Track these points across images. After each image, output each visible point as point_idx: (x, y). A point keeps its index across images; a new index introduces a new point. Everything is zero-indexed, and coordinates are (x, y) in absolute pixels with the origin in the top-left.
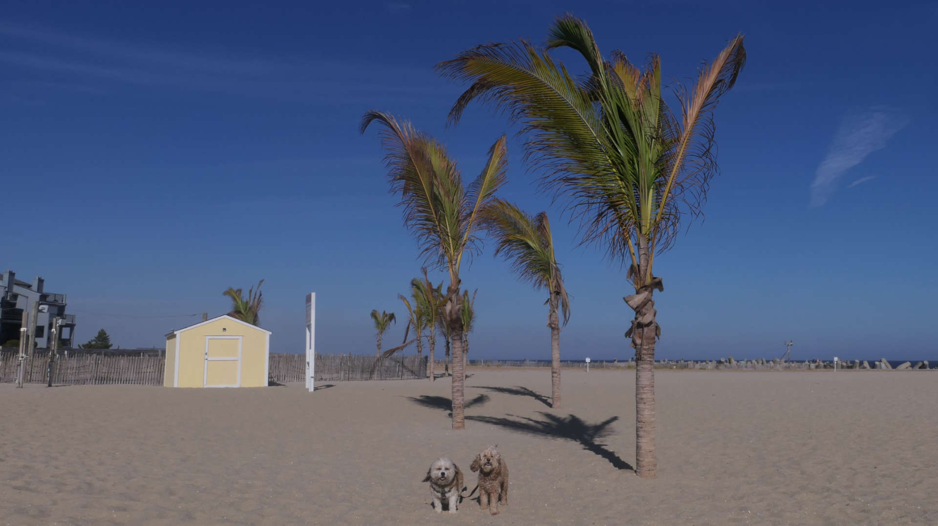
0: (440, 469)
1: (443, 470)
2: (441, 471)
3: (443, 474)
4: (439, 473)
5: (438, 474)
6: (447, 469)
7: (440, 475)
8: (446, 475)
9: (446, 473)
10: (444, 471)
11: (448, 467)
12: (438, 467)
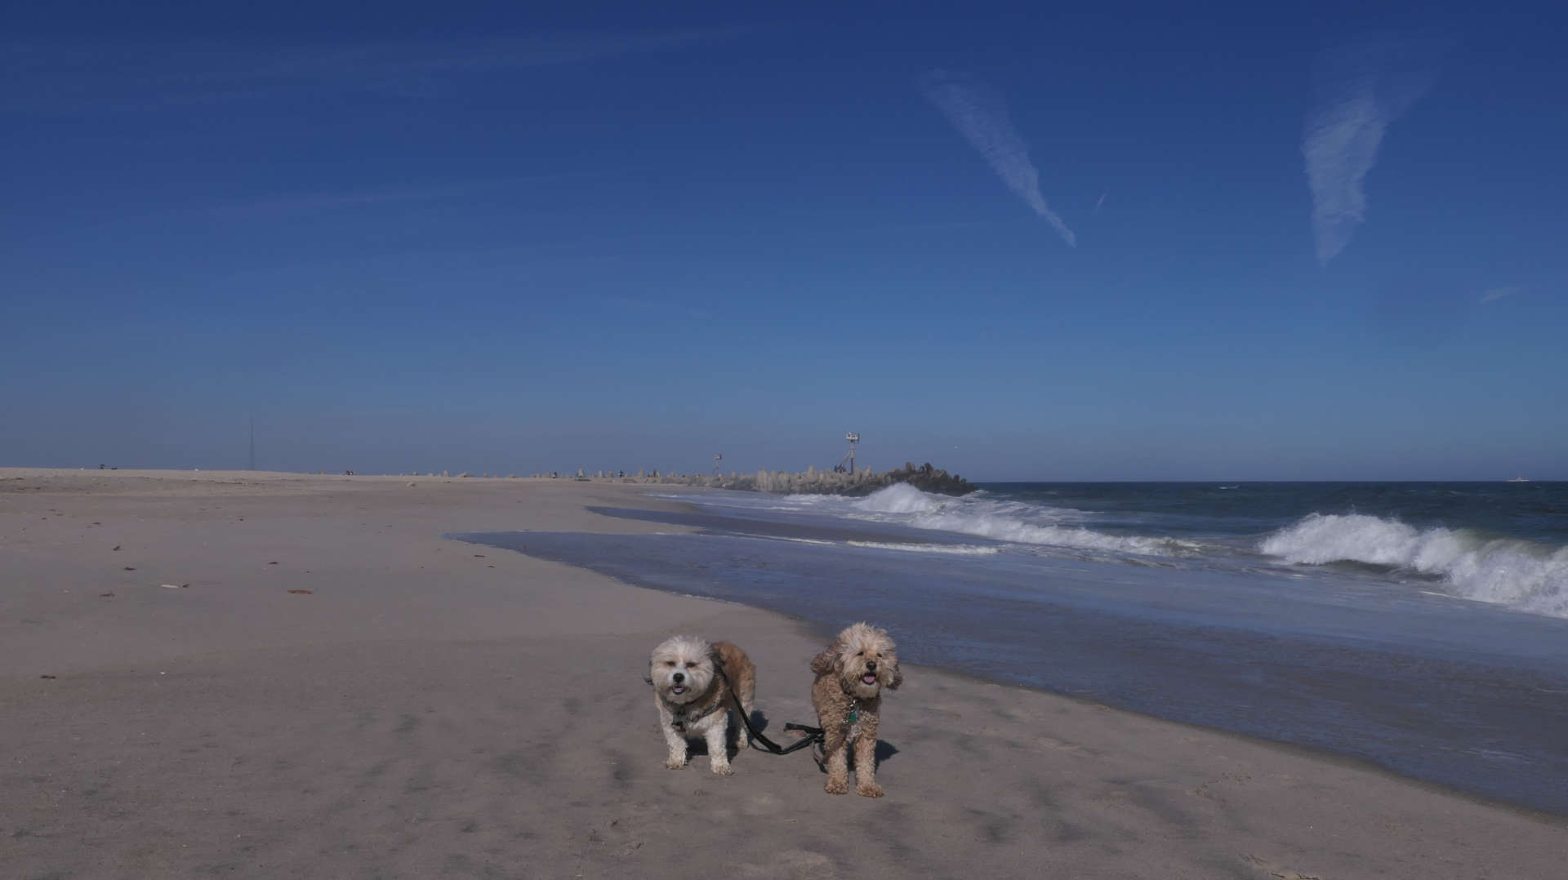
0: (672, 664)
1: (680, 669)
2: (675, 671)
3: (679, 678)
4: (670, 674)
5: (667, 676)
6: (690, 665)
7: (670, 678)
8: (687, 682)
9: (689, 675)
10: (683, 671)
11: (694, 661)
12: (668, 659)
